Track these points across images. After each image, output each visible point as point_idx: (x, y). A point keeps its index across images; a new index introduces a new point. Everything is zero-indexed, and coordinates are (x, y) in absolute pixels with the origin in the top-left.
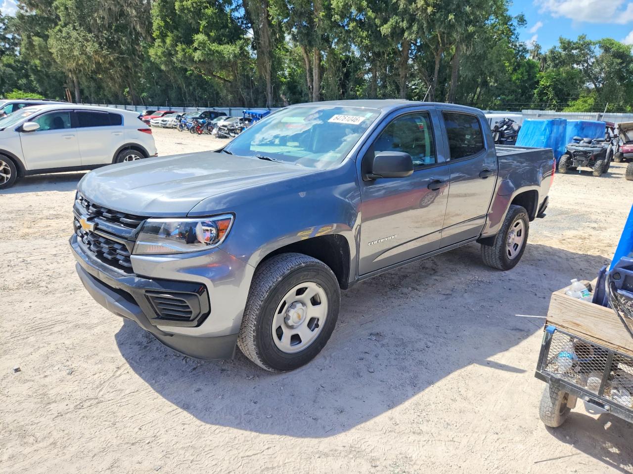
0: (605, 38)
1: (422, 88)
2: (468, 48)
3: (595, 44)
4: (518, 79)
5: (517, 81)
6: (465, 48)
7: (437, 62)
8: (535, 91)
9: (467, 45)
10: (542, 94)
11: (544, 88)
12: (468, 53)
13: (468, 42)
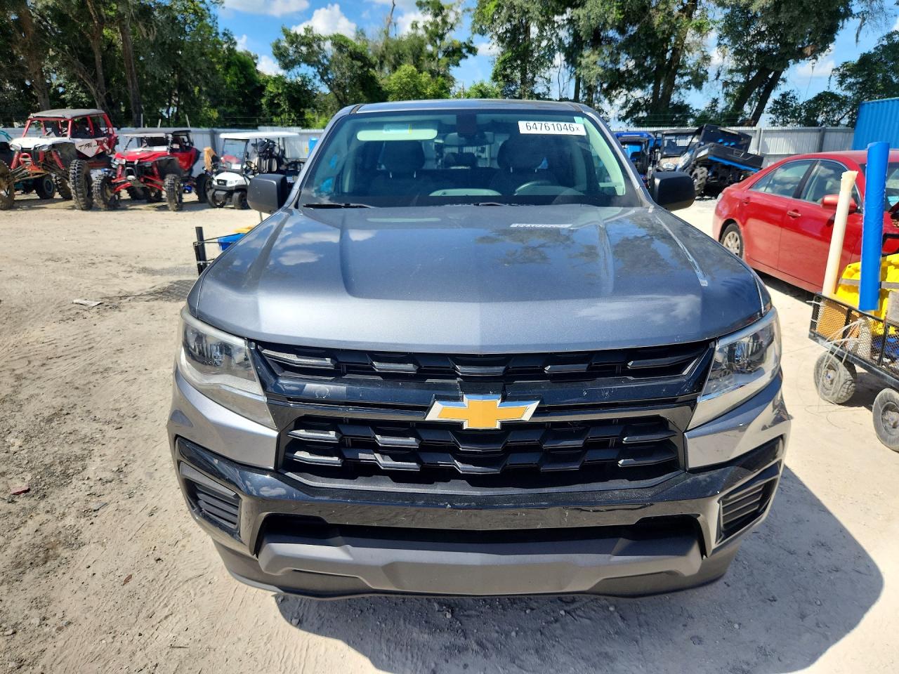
0: (335, 33)
1: (74, 92)
2: (150, 30)
3: (326, 39)
4: (233, 83)
5: (233, 86)
6: (144, 30)
7: (96, 50)
8: (263, 101)
9: (146, 26)
10: (271, 103)
11: (273, 98)
12: (152, 38)
13: (146, 21)
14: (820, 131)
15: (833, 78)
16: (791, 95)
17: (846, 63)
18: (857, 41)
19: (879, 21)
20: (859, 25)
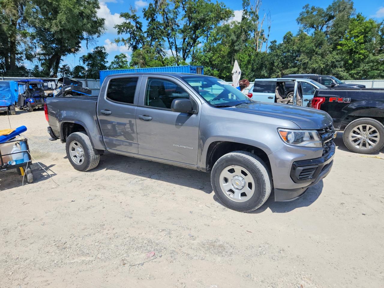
14: (85, 80)
15: (80, 61)
16: (67, 66)
17: (84, 56)
18: (87, 48)
19: (93, 42)
20: (86, 43)
